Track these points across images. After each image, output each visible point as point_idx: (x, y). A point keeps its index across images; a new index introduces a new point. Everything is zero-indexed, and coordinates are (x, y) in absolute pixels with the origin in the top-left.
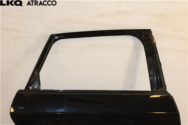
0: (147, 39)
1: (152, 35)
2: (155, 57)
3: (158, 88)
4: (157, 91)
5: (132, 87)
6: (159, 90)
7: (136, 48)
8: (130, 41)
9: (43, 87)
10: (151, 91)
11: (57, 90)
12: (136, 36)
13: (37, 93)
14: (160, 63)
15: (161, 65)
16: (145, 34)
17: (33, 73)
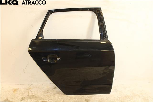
0: (99, 13)
1: (101, 11)
2: (103, 22)
3: (104, 38)
4: (103, 40)
5: (91, 37)
6: (104, 39)
7: (93, 18)
8: (90, 14)
9: (45, 38)
10: (100, 39)
11: (52, 39)
12: (93, 11)
13: (42, 41)
14: (105, 25)
15: (105, 26)
16: (98, 10)
17: (40, 30)
